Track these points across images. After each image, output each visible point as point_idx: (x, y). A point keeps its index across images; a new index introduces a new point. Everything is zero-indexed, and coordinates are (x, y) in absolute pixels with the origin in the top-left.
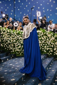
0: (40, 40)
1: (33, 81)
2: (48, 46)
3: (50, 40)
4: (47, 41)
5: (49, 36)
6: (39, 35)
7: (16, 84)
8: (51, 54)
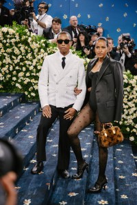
0: (8, 54)
2: (28, 74)
3: (35, 58)
4: (27, 59)
5: (34, 46)
6: (8, 41)
8: (33, 94)
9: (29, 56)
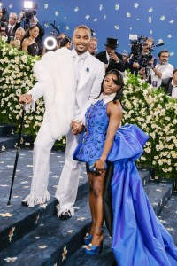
1: (70, 231)
3: (149, 114)
4: (140, 116)
7: (13, 229)
8: (144, 159)
9: (143, 112)
